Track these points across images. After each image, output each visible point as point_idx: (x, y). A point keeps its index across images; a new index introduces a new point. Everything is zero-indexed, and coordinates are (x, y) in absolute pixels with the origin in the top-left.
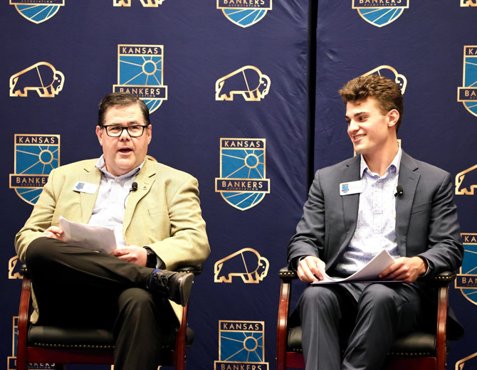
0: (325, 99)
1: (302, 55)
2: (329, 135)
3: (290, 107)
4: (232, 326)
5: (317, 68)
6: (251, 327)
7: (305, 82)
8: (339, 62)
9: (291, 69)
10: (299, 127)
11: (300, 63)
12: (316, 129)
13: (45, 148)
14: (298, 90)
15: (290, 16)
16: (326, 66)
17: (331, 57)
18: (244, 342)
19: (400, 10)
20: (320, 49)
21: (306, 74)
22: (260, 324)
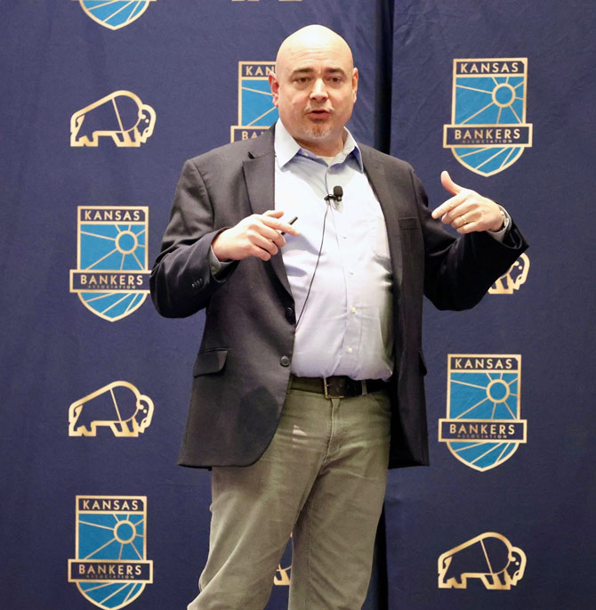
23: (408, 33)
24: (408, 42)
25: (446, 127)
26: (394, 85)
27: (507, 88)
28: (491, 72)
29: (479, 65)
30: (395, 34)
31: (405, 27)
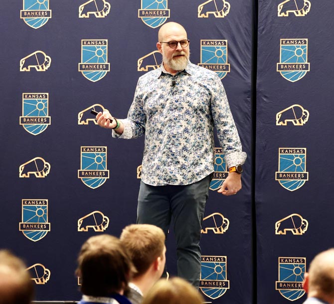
0: (262, 124)
1: (248, 99)
2: (264, 145)
3: (241, 129)
4: (207, 259)
5: (257, 106)
6: (219, 259)
7: (250, 114)
8: (270, 102)
9: (242, 106)
10: (247, 141)
11: (247, 103)
12: (256, 142)
13: (99, 154)
14: (246, 119)
15: (240, 76)
16: (262, 105)
17: (265, 99)
18: (215, 269)
19: (305, 72)
20: (258, 95)
21: (250, 110)
22: (224, 258)
23: (263, 29)
24: (263, 33)
25: (278, 64)
26: (258, 48)
27: (300, 50)
28: (294, 44)
29: (290, 41)
30: (259, 29)
31: (262, 27)
